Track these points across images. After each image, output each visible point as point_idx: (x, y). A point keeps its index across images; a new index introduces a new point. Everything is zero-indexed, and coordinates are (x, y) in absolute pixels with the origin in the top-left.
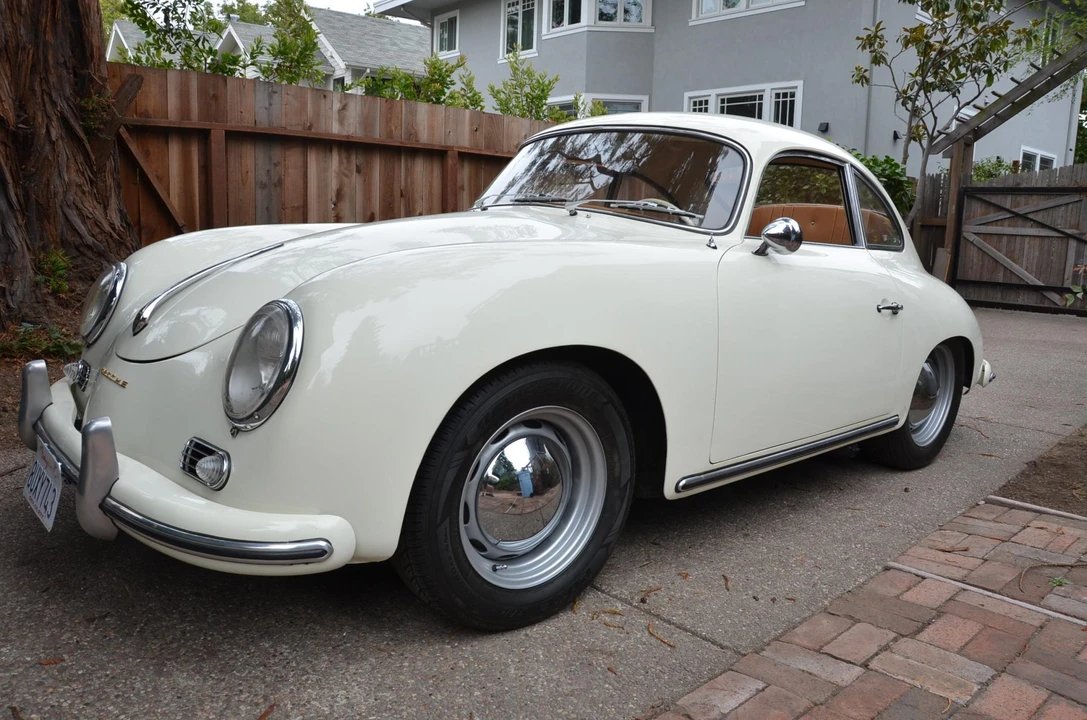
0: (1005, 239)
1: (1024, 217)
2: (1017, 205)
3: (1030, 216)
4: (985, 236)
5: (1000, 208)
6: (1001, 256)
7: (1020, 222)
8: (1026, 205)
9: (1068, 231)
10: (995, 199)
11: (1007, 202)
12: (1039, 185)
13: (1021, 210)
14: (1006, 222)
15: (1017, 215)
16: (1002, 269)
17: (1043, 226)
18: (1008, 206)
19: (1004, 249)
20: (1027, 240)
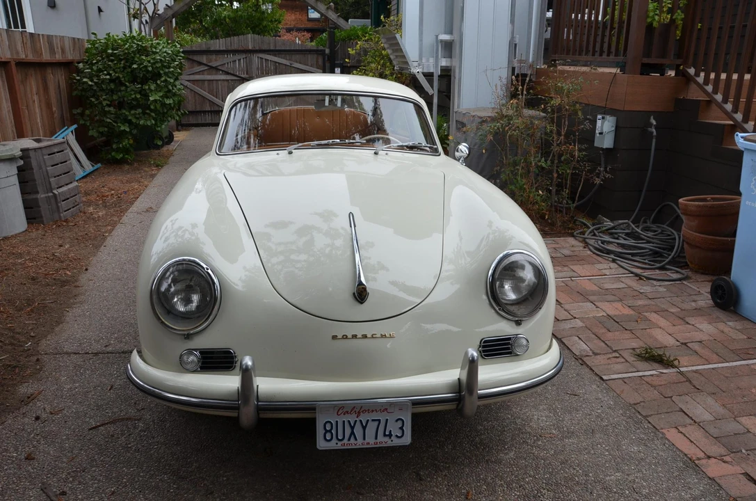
0: (206, 83)
1: (216, 69)
2: (211, 61)
3: (220, 68)
4: (193, 81)
5: (200, 64)
6: (205, 94)
7: (214, 72)
8: (216, 61)
9: (242, 76)
10: (196, 58)
11: (204, 59)
12: (221, 49)
13: (214, 64)
14: (206, 73)
15: (211, 67)
16: (207, 101)
17: (227, 73)
18: (205, 62)
19: (207, 90)
20: (219, 82)
